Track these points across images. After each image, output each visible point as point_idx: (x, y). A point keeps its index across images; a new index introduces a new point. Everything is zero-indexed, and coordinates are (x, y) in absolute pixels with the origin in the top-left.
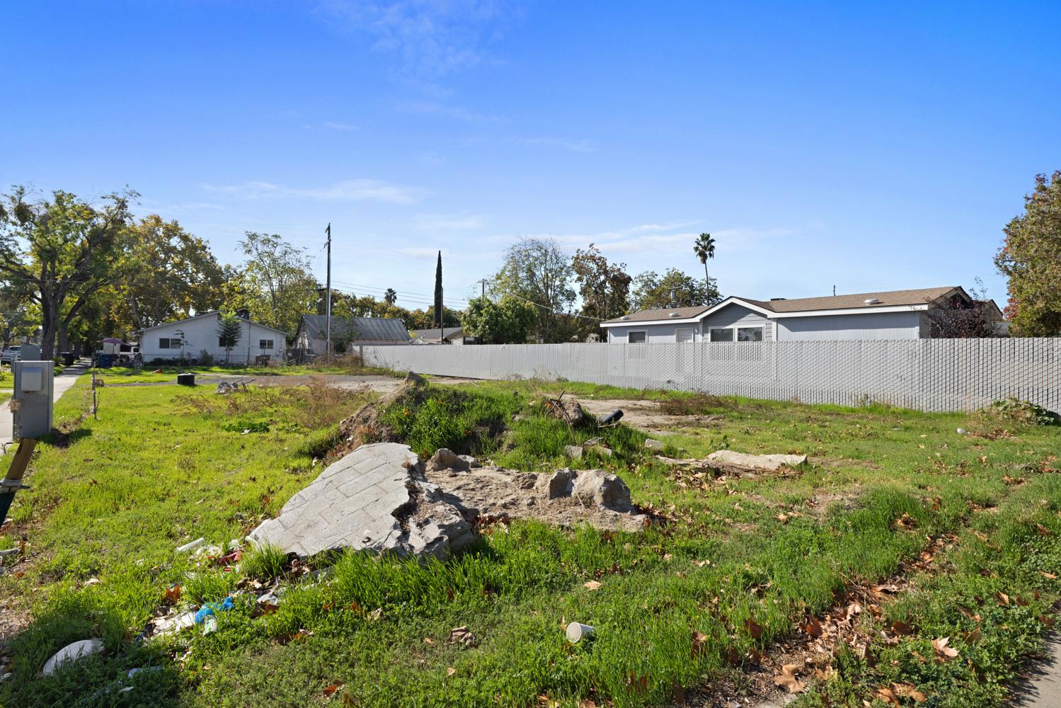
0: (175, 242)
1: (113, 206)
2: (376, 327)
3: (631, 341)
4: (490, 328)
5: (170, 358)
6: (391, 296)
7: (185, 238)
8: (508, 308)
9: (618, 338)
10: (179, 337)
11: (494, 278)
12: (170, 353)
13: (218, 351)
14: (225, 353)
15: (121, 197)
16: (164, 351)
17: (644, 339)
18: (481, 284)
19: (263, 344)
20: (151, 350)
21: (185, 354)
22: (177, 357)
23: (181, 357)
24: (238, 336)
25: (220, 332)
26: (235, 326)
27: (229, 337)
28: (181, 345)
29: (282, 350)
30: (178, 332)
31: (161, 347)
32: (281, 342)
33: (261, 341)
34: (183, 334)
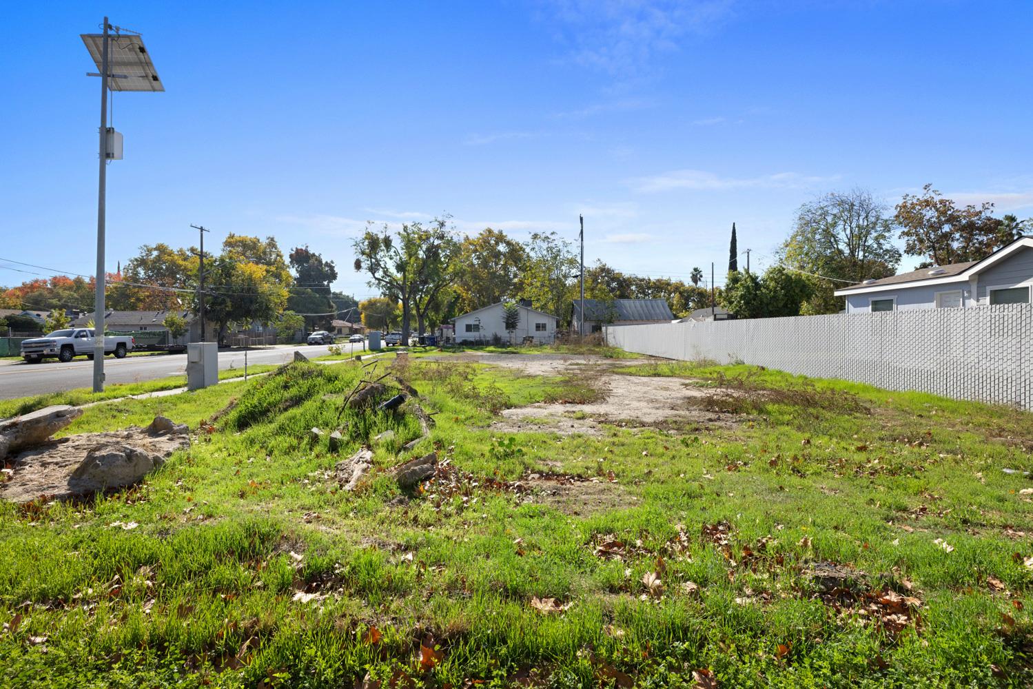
0: (502, 248)
1: (436, 225)
2: (639, 308)
3: (874, 310)
4: (745, 303)
5: (472, 339)
6: (696, 276)
7: (508, 244)
8: (772, 279)
9: (859, 309)
10: (477, 323)
11: (782, 246)
12: (472, 336)
13: (503, 333)
14: (508, 335)
15: (440, 219)
16: (469, 334)
17: (891, 309)
18: (746, 254)
19: (538, 327)
20: (460, 333)
21: (482, 336)
22: (475, 338)
23: (480, 339)
24: (518, 321)
25: (504, 318)
26: (514, 313)
27: (511, 321)
28: (479, 329)
29: (553, 332)
30: (476, 319)
31: (467, 331)
32: (552, 325)
33: (536, 324)
34: (479, 320)
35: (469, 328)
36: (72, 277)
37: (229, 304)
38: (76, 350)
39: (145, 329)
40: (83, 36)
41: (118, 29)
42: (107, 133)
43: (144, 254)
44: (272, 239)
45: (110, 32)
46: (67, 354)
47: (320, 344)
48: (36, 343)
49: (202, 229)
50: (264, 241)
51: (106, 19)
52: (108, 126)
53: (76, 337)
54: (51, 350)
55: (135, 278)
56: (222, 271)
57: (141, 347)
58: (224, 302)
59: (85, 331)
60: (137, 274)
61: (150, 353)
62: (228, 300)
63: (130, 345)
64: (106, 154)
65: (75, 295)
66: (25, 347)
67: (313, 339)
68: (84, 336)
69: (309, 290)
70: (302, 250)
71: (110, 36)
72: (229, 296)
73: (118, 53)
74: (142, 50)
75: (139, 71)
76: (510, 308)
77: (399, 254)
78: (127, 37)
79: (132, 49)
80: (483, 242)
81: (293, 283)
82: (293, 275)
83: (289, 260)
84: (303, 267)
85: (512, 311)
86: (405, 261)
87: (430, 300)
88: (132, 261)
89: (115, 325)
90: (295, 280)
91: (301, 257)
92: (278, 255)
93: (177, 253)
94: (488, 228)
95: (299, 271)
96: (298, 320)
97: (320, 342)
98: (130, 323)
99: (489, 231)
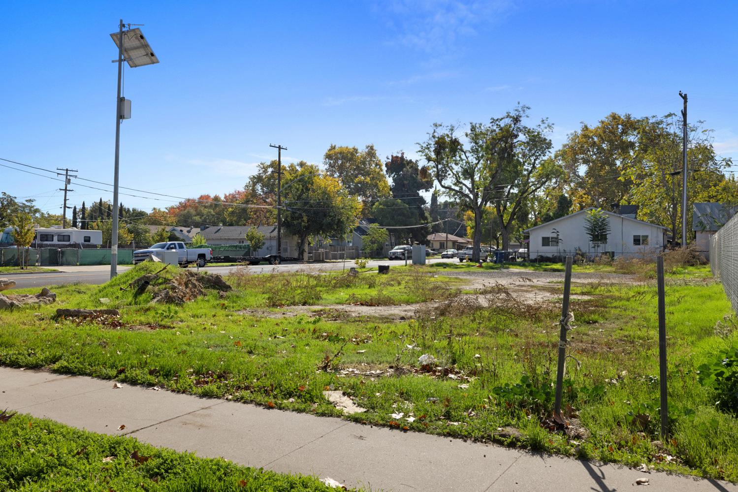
10: (555, 235)
12: (550, 251)
13: (588, 247)
14: (595, 249)
16: (546, 248)
19: (637, 241)
20: (536, 247)
21: (562, 250)
22: (556, 254)
23: (558, 254)
24: (608, 232)
25: (588, 229)
26: (602, 222)
27: (598, 233)
28: (558, 242)
29: (658, 246)
30: (554, 231)
31: (543, 245)
32: (657, 237)
33: (634, 236)
34: (558, 232)
35: (546, 241)
36: (212, 196)
37: (305, 219)
39: (243, 242)
40: (111, 35)
41: (129, 25)
42: (121, 101)
43: (261, 172)
44: (372, 148)
45: (124, 29)
48: (141, 253)
49: (280, 148)
50: (362, 150)
51: (121, 21)
52: (121, 96)
53: (168, 249)
55: (254, 194)
56: (303, 186)
57: (220, 258)
58: (301, 217)
59: (174, 244)
60: (254, 190)
61: (230, 264)
62: (304, 214)
63: (208, 257)
64: (120, 116)
65: (213, 213)
66: (136, 257)
67: (394, 253)
68: (172, 248)
69: (399, 201)
70: (397, 157)
71: (124, 32)
72: (305, 211)
73: (128, 43)
74: (142, 37)
75: (142, 52)
76: (595, 216)
77: (465, 158)
78: (134, 30)
79: (137, 38)
80: (605, 132)
81: (389, 193)
82: (389, 184)
83: (386, 169)
84: (399, 175)
85: (598, 220)
86: (472, 165)
87: (515, 208)
88: (251, 179)
89: (221, 239)
90: (391, 189)
91: (397, 164)
92: (377, 165)
93: (288, 169)
94: (613, 113)
95: (394, 180)
96: (382, 233)
97: (401, 256)
98: (231, 238)
99: (614, 117)
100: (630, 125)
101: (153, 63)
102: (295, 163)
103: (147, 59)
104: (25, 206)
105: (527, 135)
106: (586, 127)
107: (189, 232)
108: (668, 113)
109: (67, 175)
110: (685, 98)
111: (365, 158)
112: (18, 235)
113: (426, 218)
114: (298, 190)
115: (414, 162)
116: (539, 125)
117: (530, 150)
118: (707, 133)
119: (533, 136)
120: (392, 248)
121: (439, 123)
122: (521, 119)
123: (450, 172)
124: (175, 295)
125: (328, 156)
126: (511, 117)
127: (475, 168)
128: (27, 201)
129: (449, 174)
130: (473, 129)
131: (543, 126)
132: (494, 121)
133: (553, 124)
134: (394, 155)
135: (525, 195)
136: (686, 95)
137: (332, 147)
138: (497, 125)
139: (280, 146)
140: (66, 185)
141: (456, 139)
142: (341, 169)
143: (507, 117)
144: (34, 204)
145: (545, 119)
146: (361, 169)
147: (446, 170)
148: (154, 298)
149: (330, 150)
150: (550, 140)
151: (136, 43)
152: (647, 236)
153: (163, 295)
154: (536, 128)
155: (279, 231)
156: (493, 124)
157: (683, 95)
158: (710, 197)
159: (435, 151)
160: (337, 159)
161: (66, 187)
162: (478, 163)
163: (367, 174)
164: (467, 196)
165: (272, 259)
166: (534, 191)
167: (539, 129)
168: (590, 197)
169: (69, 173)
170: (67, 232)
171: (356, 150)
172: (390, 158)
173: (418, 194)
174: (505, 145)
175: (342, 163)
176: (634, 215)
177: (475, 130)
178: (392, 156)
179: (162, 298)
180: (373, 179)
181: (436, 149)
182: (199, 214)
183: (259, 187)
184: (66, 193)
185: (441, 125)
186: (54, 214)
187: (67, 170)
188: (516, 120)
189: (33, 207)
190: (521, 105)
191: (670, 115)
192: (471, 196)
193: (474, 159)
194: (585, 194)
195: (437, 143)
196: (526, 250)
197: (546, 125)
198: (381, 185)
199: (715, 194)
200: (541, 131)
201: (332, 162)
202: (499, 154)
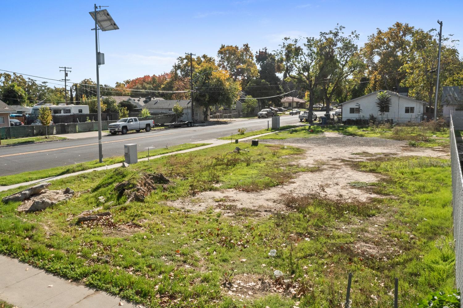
5: (354, 119)
12: (354, 116)
13: (378, 114)
14: (382, 115)
16: (352, 115)
19: (407, 110)
20: (346, 114)
21: (361, 116)
22: (358, 118)
23: (360, 118)
24: (390, 105)
25: (378, 103)
26: (387, 99)
27: (384, 105)
28: (359, 111)
29: (420, 114)
30: (357, 104)
31: (351, 113)
32: (420, 108)
33: (406, 107)
34: (359, 105)
35: (352, 111)
37: (207, 97)
38: (128, 128)
40: (90, 13)
42: (98, 54)
43: (180, 62)
44: (247, 45)
45: (97, 10)
46: (125, 131)
47: (265, 118)
48: (113, 125)
50: (241, 47)
51: (95, 5)
52: (98, 51)
53: (128, 122)
54: (118, 129)
55: (176, 76)
60: (176, 74)
62: (207, 94)
63: (152, 125)
64: (99, 63)
65: (152, 87)
66: (110, 127)
67: (261, 114)
70: (262, 52)
71: (97, 12)
72: (207, 92)
73: (100, 17)
74: (108, 14)
75: (109, 23)
76: (382, 96)
77: (304, 60)
78: (103, 11)
79: (105, 15)
80: (391, 35)
81: (258, 74)
82: (258, 68)
83: (256, 59)
84: (263, 63)
85: (384, 98)
86: (308, 64)
87: (334, 87)
88: (174, 67)
89: (158, 108)
90: (259, 72)
91: (262, 56)
92: (250, 56)
93: (196, 60)
94: (397, 23)
95: (261, 66)
96: (254, 102)
97: (265, 116)
98: (164, 107)
99: (398, 25)
100: (408, 30)
101: (115, 29)
102: (201, 56)
103: (112, 27)
104: (42, 86)
105: (342, 43)
106: (380, 31)
107: (139, 101)
108: (431, 29)
109: (65, 71)
110: (441, 24)
111: (243, 53)
112: (42, 118)
113: (280, 90)
114: (203, 78)
115: (273, 54)
116: (350, 36)
117: (344, 52)
118: (455, 42)
119: (346, 43)
120: (260, 110)
121: (288, 37)
122: (338, 34)
123: (295, 68)
124: (139, 194)
125: (220, 52)
126: (332, 33)
127: (310, 65)
128: (42, 83)
129: (294, 69)
130: (309, 41)
131: (352, 36)
132: (322, 34)
133: (359, 35)
134: (261, 51)
135: (340, 79)
136: (441, 22)
137: (222, 46)
138: (324, 36)
139: (191, 53)
140: (65, 77)
141: (298, 47)
142: (228, 59)
143: (330, 33)
144: (47, 84)
145: (354, 31)
146: (240, 60)
147: (292, 66)
148: (128, 198)
149: (221, 49)
150: (357, 45)
151: (104, 17)
152: (413, 108)
153: (133, 196)
154: (348, 37)
155: (192, 104)
156: (322, 36)
157: (440, 22)
158: (454, 80)
159: (286, 55)
160: (225, 54)
161: (65, 78)
162: (312, 62)
163: (244, 62)
164: (305, 82)
165: (189, 124)
166: (345, 77)
167: (350, 38)
168: (380, 76)
169: (67, 69)
170: (69, 107)
171: (237, 48)
172: (258, 52)
173: (275, 75)
174: (329, 50)
175: (229, 56)
176: (406, 94)
177: (310, 42)
178: (259, 51)
179: (132, 199)
180: (248, 65)
181: (286, 54)
182: (144, 88)
183: (179, 72)
184: (65, 82)
185: (289, 38)
186: (58, 88)
187: (65, 68)
188: (336, 35)
189: (46, 86)
190: (339, 25)
191: (433, 30)
192: (308, 82)
193: (310, 60)
194: (378, 74)
195: (287, 49)
196: (341, 110)
197: (354, 35)
198: (252, 70)
199: (457, 79)
200: (351, 39)
201: (223, 56)
202: (324, 56)
